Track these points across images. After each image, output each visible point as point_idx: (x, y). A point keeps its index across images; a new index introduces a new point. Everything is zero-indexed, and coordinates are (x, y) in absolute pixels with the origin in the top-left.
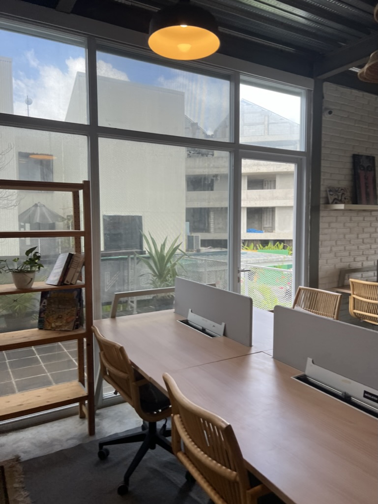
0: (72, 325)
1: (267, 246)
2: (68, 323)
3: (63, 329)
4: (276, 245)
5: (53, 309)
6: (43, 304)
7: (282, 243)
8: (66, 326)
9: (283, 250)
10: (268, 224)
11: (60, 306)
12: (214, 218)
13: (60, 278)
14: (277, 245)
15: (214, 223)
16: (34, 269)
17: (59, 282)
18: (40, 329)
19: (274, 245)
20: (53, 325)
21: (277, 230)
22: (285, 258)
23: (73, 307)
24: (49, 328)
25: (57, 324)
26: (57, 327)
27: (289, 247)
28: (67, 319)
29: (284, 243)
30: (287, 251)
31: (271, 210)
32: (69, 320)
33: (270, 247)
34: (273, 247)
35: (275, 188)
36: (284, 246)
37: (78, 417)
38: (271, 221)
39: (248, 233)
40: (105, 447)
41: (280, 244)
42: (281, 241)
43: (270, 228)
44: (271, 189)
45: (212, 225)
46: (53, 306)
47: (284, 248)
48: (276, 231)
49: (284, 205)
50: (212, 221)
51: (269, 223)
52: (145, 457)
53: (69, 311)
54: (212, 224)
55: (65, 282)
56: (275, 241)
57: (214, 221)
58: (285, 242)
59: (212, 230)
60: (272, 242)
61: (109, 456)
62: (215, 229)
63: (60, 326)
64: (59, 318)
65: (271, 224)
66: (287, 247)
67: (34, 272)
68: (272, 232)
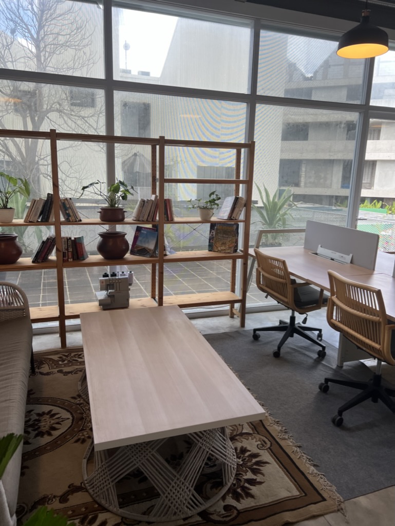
0: (233, 249)
1: (363, 204)
2: (230, 248)
3: (227, 252)
4: (373, 204)
5: (220, 237)
6: (211, 234)
7: (381, 202)
8: (228, 250)
9: (381, 209)
10: (366, 179)
11: (224, 235)
12: (306, 171)
13: (229, 215)
14: (375, 203)
15: (306, 176)
16: (213, 207)
17: (229, 217)
18: (209, 251)
19: (371, 203)
20: (219, 249)
21: (376, 186)
22: (384, 217)
23: (233, 237)
24: (217, 250)
25: (222, 248)
26: (222, 250)
27: (388, 206)
28: (229, 245)
29: (383, 202)
30: (385, 210)
31: (371, 163)
32: (231, 246)
33: (367, 206)
34: (369, 205)
35: (378, 139)
36: (382, 204)
37: (228, 317)
38: (370, 176)
39: (342, 189)
40: (257, 332)
41: (378, 202)
42: (379, 199)
43: (368, 184)
44: (373, 139)
45: (303, 180)
46: (219, 235)
47: (382, 207)
48: (375, 188)
49: (388, 159)
50: (303, 174)
51: (368, 178)
52: (286, 342)
53: (230, 239)
54: (302, 178)
55: (232, 218)
56: (372, 199)
57: (305, 175)
58: (385, 200)
59: (302, 184)
60: (369, 200)
61: (260, 339)
62: (305, 183)
63: (224, 250)
64: (224, 244)
65: (369, 180)
66: (386, 206)
67: (213, 209)
68: (370, 189)
